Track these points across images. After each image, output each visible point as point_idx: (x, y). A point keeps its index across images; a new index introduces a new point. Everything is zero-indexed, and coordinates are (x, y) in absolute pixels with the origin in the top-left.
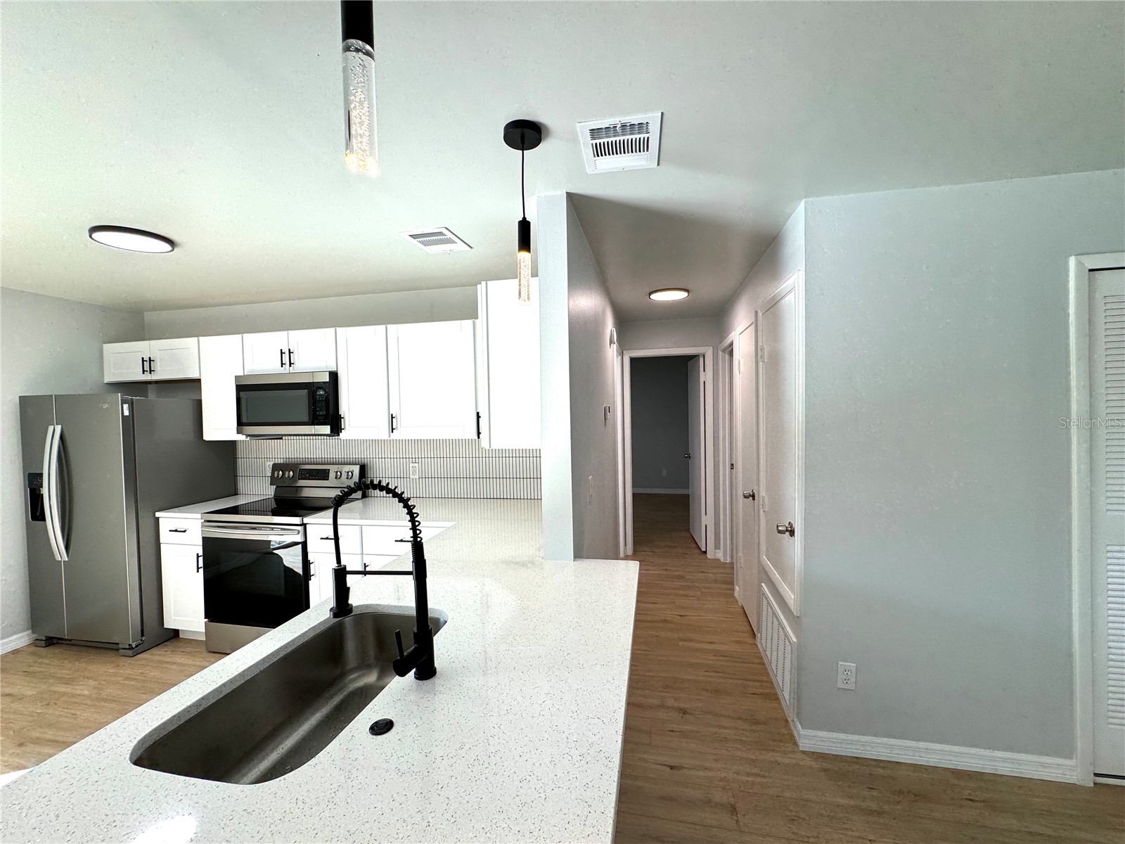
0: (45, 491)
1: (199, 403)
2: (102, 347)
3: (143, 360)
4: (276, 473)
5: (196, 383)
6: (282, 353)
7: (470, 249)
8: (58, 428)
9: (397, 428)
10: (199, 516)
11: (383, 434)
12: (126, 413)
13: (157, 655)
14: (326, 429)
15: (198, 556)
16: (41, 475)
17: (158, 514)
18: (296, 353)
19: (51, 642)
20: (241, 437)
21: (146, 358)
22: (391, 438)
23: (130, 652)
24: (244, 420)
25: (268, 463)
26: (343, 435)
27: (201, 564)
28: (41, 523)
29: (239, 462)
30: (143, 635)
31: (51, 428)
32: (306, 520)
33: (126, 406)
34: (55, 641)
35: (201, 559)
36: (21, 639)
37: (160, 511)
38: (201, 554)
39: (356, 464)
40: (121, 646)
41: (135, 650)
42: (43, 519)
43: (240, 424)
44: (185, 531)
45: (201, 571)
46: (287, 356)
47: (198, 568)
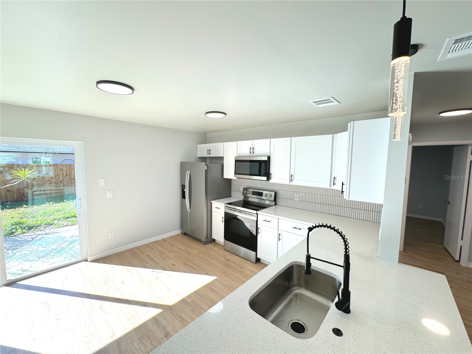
0: (185, 190)
1: (223, 165)
2: (197, 146)
3: (208, 150)
4: (245, 191)
5: (222, 158)
6: (250, 148)
7: (339, 104)
8: (189, 172)
9: (293, 180)
10: (224, 204)
11: (287, 182)
12: (206, 169)
13: (210, 246)
14: (265, 178)
15: (223, 218)
16: (185, 185)
17: (212, 202)
18: (255, 148)
19: (185, 234)
20: (236, 178)
21: (209, 150)
22: (290, 184)
23: (204, 243)
24: (236, 173)
25: (241, 187)
26: (270, 181)
27: (224, 220)
28: (184, 199)
29: (232, 185)
30: (207, 239)
31: (187, 172)
32: (258, 212)
33: (206, 166)
34: (186, 234)
35: (224, 219)
36: (178, 232)
37: (212, 200)
38: (224, 217)
39: (273, 192)
40: (202, 241)
41: (206, 243)
42: (185, 198)
43: (235, 173)
44: (219, 209)
45: (224, 222)
46: (252, 149)
47: (223, 221)
